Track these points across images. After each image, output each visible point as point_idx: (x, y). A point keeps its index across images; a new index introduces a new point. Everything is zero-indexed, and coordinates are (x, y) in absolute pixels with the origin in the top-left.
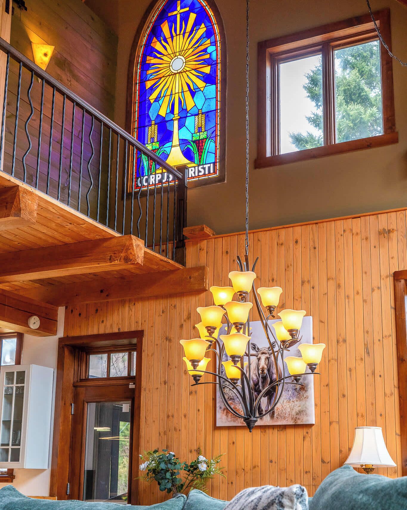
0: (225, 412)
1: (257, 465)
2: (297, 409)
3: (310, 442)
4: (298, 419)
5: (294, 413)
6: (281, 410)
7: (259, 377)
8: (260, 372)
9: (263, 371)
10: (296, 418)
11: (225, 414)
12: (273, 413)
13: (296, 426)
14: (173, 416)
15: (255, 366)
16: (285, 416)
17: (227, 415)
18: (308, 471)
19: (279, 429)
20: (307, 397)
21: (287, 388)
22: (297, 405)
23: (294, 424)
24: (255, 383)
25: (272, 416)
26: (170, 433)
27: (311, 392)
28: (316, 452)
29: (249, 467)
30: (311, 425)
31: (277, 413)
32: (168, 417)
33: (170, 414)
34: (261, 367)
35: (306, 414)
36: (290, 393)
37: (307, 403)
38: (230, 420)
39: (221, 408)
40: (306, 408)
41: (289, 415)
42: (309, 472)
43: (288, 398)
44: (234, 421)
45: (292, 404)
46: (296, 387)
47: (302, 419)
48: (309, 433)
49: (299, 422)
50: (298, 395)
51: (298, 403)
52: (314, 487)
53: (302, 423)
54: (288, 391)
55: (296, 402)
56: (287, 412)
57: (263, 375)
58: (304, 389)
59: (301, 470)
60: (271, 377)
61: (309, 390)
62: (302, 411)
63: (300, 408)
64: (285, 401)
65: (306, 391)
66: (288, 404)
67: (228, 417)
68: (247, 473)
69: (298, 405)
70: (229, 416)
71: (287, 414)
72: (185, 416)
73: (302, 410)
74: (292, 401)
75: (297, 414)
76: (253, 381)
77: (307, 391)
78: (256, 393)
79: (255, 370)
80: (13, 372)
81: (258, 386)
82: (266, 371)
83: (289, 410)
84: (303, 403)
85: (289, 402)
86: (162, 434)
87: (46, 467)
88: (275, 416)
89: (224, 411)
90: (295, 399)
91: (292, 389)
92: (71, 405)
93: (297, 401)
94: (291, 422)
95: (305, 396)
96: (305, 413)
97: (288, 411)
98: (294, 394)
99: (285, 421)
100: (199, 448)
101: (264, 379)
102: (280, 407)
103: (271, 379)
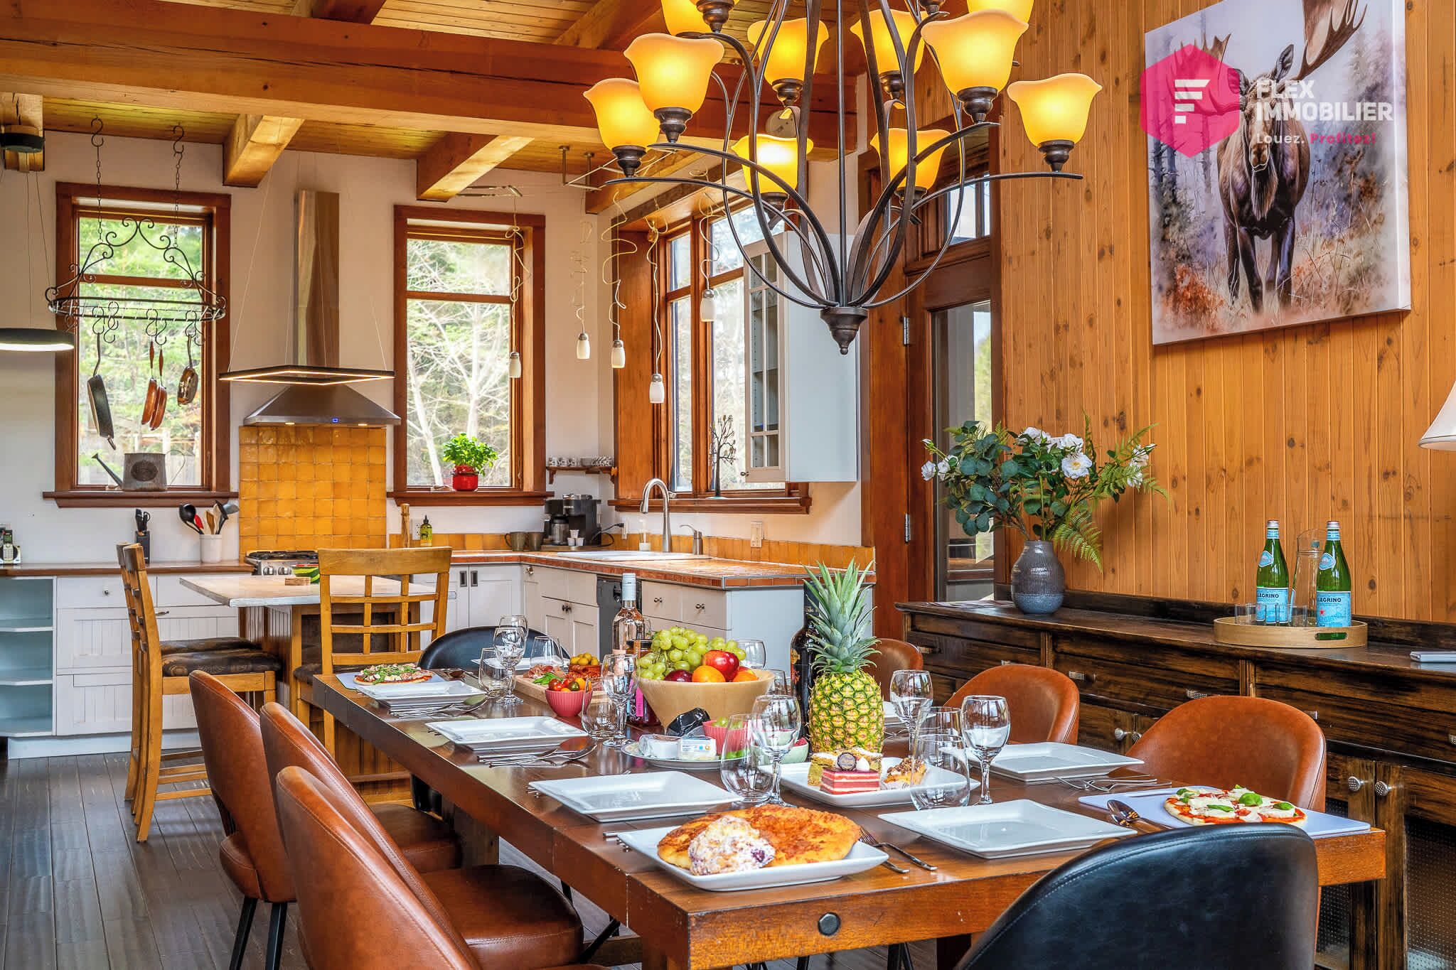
0: (1171, 299)
1: (1254, 455)
2: (1352, 263)
3: (1397, 373)
4: (1355, 297)
5: (1343, 279)
6: (1307, 273)
7: (1250, 175)
8: (1252, 157)
9: (1259, 153)
10: (1350, 293)
11: (1171, 305)
12: (1288, 286)
13: (1354, 323)
14: (1066, 326)
15: (1239, 142)
16: (1319, 291)
17: (1175, 308)
18: (1390, 469)
19: (1310, 338)
20: (1380, 221)
21: (1324, 200)
22: (1350, 252)
23: (1343, 315)
24: (1241, 196)
25: (1285, 298)
26: (1061, 374)
27: (1397, 199)
28: (1415, 402)
29: (1236, 464)
30: (1397, 316)
31: (1298, 287)
32: (1057, 328)
33: (1061, 323)
34: (1252, 143)
35: (1379, 277)
36: (1333, 212)
37: (1382, 241)
38: (1182, 321)
39: (1160, 288)
40: (1377, 256)
41: (1330, 286)
42: (1394, 473)
43: (1325, 231)
44: (1192, 325)
45: (1338, 249)
46: (1348, 192)
47: (1365, 296)
48: (1395, 344)
49: (1359, 310)
50: (1355, 218)
51: (1352, 244)
52: (1407, 521)
53: (1366, 311)
54: (1328, 207)
55: (1347, 241)
56: (1324, 278)
57: (1260, 167)
58: (1371, 192)
59: (1370, 468)
60: (1282, 169)
61: (1387, 193)
62: (1367, 270)
63: (1359, 260)
64: (1319, 243)
65: (1378, 198)
66: (1327, 251)
67: (1176, 313)
68: (1233, 480)
69: (1355, 252)
70: (1181, 310)
71: (1324, 286)
72: (1091, 322)
73: (1365, 265)
74: (1339, 240)
75: (1353, 282)
76: (1235, 190)
77: (1381, 196)
78: (1242, 229)
79: (1239, 153)
80: (760, 256)
81: (1247, 207)
82: (1267, 153)
83: (1329, 271)
84: (1370, 240)
85: (1330, 245)
86: (1047, 378)
87: (853, 478)
88: (1293, 295)
89: (1168, 296)
90: (1346, 232)
91: (1339, 198)
92: (902, 321)
93: (1352, 237)
94: (1334, 313)
95: (1374, 217)
96: (1374, 276)
97: (1328, 273)
98: (1342, 216)
99: (1318, 309)
100: (1122, 413)
101: (1263, 177)
102: (1306, 266)
103: (1280, 175)
